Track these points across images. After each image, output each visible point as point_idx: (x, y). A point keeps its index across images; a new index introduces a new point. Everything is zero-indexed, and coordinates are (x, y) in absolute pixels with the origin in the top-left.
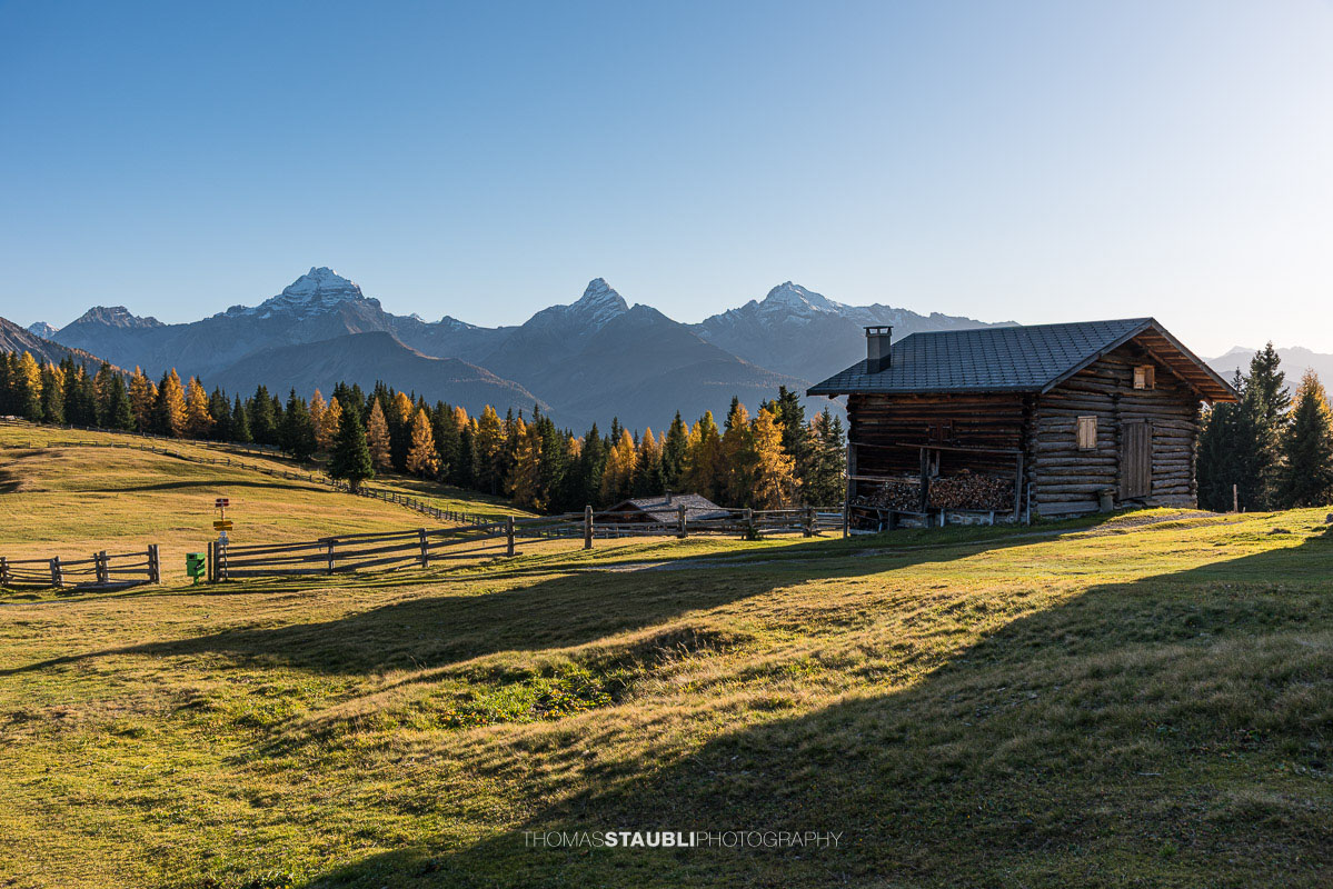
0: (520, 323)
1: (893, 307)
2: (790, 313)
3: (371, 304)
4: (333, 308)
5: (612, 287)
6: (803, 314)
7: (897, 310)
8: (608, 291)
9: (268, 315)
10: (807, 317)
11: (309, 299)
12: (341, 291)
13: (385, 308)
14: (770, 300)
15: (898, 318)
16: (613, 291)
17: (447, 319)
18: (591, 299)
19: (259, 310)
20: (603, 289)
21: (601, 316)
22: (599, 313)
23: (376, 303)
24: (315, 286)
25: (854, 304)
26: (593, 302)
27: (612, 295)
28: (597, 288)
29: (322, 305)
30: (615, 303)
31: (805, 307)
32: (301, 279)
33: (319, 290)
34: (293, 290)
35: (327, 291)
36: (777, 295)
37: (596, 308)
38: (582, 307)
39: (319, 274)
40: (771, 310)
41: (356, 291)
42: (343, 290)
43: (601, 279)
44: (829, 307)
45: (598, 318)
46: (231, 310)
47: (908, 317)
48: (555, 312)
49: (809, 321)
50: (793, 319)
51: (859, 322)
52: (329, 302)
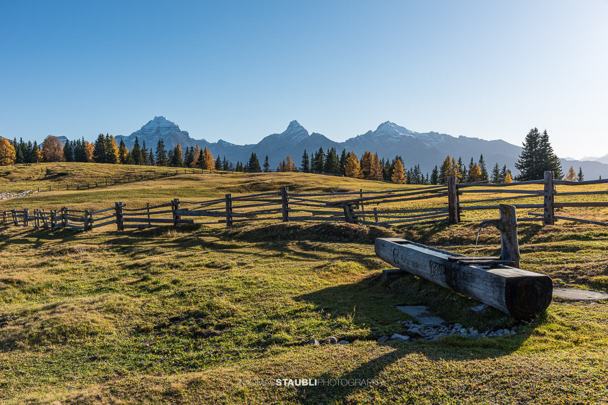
0: (256, 143)
1: (440, 133)
2: (389, 136)
3: (184, 134)
4: (166, 136)
5: (301, 125)
6: (395, 137)
7: (442, 134)
8: (299, 126)
10: (398, 138)
11: (154, 132)
12: (169, 128)
13: (191, 136)
14: (379, 130)
15: (443, 138)
16: (302, 127)
17: (220, 141)
18: (291, 130)
19: (129, 137)
20: (297, 126)
21: (296, 139)
22: (294, 137)
23: (186, 134)
24: (157, 126)
25: (420, 132)
26: (292, 132)
27: (301, 129)
28: (294, 125)
29: (160, 135)
30: (303, 133)
31: (396, 134)
32: (150, 122)
33: (159, 127)
34: (147, 128)
35: (163, 128)
36: (383, 128)
37: (293, 135)
38: (286, 135)
39: (159, 120)
40: (380, 135)
41: (177, 127)
42: (170, 127)
43: (295, 121)
44: (408, 133)
45: (294, 140)
47: (448, 138)
48: (273, 137)
49: (399, 140)
50: (391, 139)
51: (424, 140)
52: (163, 133)
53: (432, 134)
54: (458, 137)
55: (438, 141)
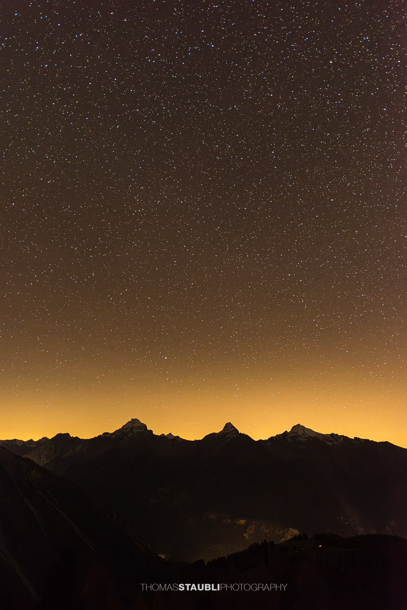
0: (201, 439)
1: (339, 435)
2: (299, 436)
3: (149, 432)
4: (136, 434)
7: (341, 436)
8: (233, 427)
9: (114, 436)
10: (305, 438)
11: (128, 430)
12: (140, 427)
13: (154, 433)
14: (292, 431)
15: (341, 439)
19: (112, 434)
20: (230, 426)
22: (228, 436)
23: (151, 431)
24: (132, 425)
25: (324, 433)
26: (226, 431)
27: (233, 429)
28: (229, 426)
29: (133, 433)
30: (235, 432)
31: (304, 434)
32: (128, 423)
33: (133, 427)
34: (125, 427)
35: (136, 427)
36: (294, 429)
37: (228, 434)
38: (223, 433)
39: (134, 421)
40: (293, 435)
41: (145, 426)
43: (230, 423)
44: (314, 434)
45: (228, 437)
46: (104, 434)
47: (345, 438)
48: (213, 435)
49: (306, 440)
50: (301, 438)
51: (327, 440)
52: (135, 431)
53: (333, 435)
55: (339, 441)
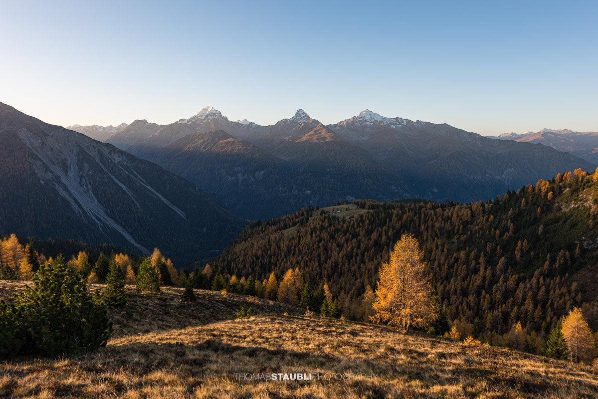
0: (274, 124)
1: (403, 118)
2: (366, 121)
3: (224, 118)
4: (211, 120)
7: (405, 119)
8: (304, 113)
9: (190, 123)
10: (371, 122)
11: (204, 117)
12: (215, 114)
13: (229, 119)
14: (360, 116)
15: (405, 122)
19: (188, 121)
20: (302, 112)
21: (301, 122)
23: (226, 118)
24: (207, 112)
25: (389, 117)
26: (298, 117)
27: (305, 115)
28: (300, 112)
29: (208, 119)
30: (306, 117)
31: (372, 119)
32: (202, 110)
33: (208, 114)
34: (200, 114)
35: (210, 114)
36: (363, 114)
37: (299, 119)
38: (294, 119)
39: (208, 108)
40: (360, 120)
41: (220, 114)
43: (301, 109)
44: (380, 118)
46: (180, 120)
47: (409, 122)
48: (285, 121)
49: (372, 124)
50: (367, 123)
51: (391, 123)
52: (211, 118)
53: (397, 119)
54: (416, 121)
55: (401, 124)
